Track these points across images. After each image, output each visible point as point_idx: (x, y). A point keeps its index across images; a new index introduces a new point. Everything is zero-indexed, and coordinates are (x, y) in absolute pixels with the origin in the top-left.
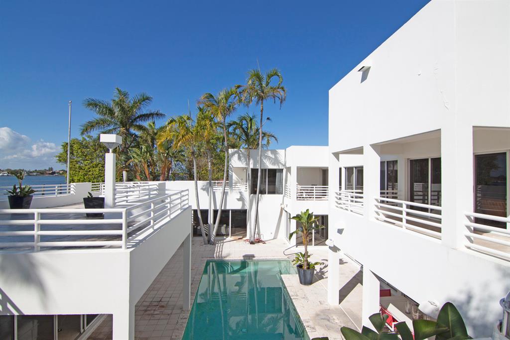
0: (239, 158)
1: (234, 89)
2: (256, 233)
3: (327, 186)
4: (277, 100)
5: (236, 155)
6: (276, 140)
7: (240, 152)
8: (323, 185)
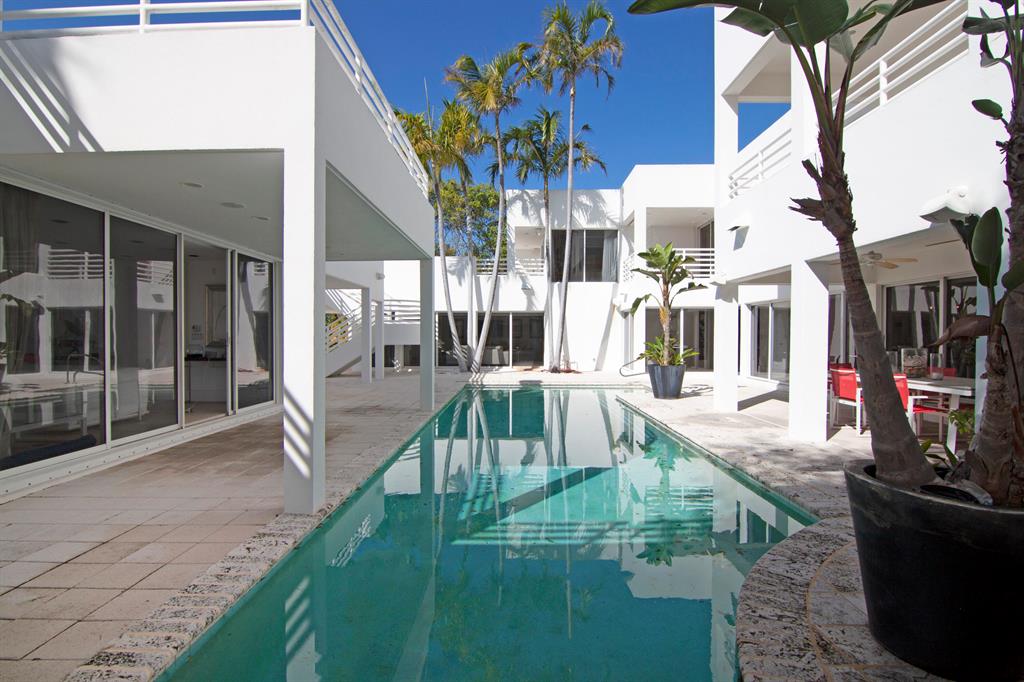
0: (525, 211)
1: (516, 52)
2: (562, 358)
3: (710, 249)
4: (603, 78)
5: (519, 205)
6: (603, 167)
7: (526, 198)
8: (702, 247)
